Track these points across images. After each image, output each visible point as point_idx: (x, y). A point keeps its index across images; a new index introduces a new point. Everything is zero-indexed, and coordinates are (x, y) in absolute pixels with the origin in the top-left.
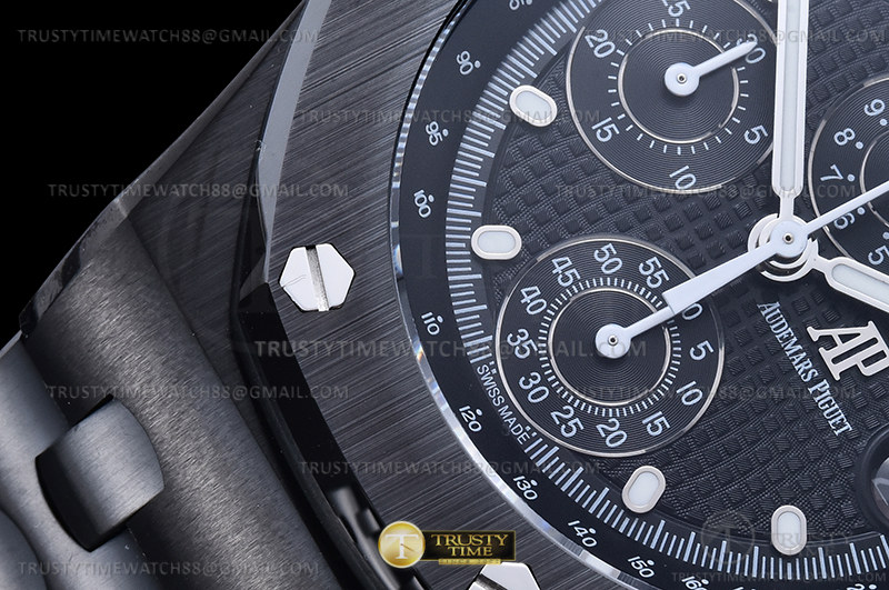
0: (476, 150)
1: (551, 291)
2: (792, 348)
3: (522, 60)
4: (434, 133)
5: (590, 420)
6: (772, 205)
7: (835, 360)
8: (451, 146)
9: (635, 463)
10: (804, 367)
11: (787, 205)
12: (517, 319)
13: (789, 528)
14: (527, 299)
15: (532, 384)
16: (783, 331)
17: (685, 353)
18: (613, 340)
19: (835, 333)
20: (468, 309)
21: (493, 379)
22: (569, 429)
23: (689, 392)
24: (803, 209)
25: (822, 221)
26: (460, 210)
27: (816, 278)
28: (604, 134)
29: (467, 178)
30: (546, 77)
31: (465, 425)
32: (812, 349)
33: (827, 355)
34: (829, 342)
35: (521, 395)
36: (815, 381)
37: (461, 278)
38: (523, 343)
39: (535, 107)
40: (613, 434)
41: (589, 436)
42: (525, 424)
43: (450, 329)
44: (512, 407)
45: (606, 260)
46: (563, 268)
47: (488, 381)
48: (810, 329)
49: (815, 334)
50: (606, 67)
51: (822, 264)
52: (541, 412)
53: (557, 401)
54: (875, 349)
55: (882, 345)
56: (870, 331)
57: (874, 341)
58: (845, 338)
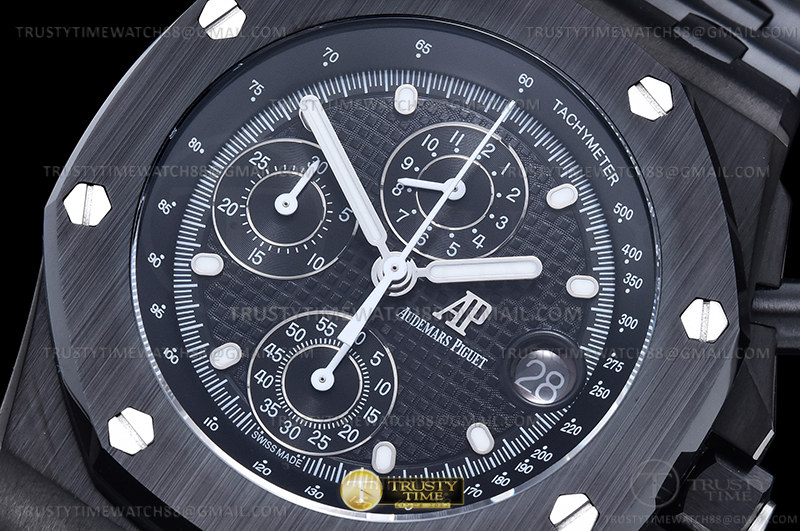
0: (186, 307)
1: (272, 368)
2: (429, 330)
3: (186, 241)
4: (157, 311)
5: (332, 433)
6: (374, 253)
7: (458, 324)
8: (171, 313)
9: (370, 446)
10: (441, 338)
11: (383, 249)
12: (260, 394)
13: (480, 438)
14: (260, 380)
15: (288, 428)
16: (418, 323)
17: (368, 364)
18: (323, 379)
19: (449, 308)
20: (228, 404)
21: (264, 436)
22: (323, 445)
23: (381, 387)
24: (395, 245)
25: (410, 246)
26: (196, 349)
27: (423, 283)
28: (257, 260)
29: (190, 328)
30: (207, 244)
31: (260, 474)
32: (440, 325)
33: (451, 324)
34: (449, 316)
35: (285, 438)
36: (452, 343)
37: (215, 387)
38: (270, 407)
39: (208, 265)
40: (349, 433)
41: (337, 443)
42: (295, 454)
43: (224, 421)
44: (283, 448)
45: (295, 334)
46: (273, 352)
47: (262, 440)
48: (434, 314)
49: (438, 315)
50: (239, 219)
51: (422, 272)
52: (301, 443)
53: (307, 431)
54: (478, 306)
55: (481, 302)
56: (470, 297)
57: (475, 302)
58: (457, 309)
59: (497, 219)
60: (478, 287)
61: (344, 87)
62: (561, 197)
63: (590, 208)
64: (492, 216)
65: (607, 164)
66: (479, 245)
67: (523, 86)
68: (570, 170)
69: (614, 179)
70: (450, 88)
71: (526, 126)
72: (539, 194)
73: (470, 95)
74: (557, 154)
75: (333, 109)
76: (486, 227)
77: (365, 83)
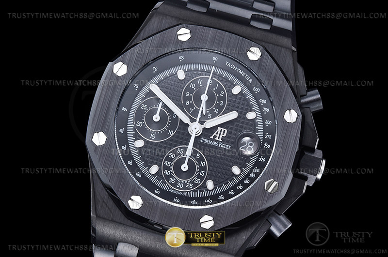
0: (137, 158)
1: (169, 169)
2: (210, 143)
3: (131, 138)
4: (130, 163)
5: (192, 182)
6: (188, 125)
7: (219, 138)
8: (134, 162)
9: (205, 183)
10: (215, 144)
11: (189, 123)
12: (168, 178)
13: (236, 170)
14: (166, 173)
15: (179, 185)
16: (207, 141)
17: (196, 159)
18: (185, 167)
19: (215, 134)
20: (159, 183)
21: (173, 190)
22: (191, 187)
23: (202, 164)
24: (193, 121)
25: (198, 120)
26: (144, 170)
27: (204, 129)
28: (153, 137)
29: (140, 164)
30: (137, 137)
31: (176, 203)
32: (213, 140)
33: (217, 139)
34: (215, 137)
35: (179, 188)
36: (218, 144)
37: (154, 180)
38: (172, 180)
39: (140, 144)
40: (198, 181)
41: (195, 185)
42: (184, 192)
43: (161, 189)
44: (180, 192)
45: (172, 156)
46: (167, 163)
47: (173, 191)
48: (211, 137)
49: (212, 137)
50: (143, 127)
51: (203, 126)
52: (185, 188)
53: (185, 184)
54: (223, 131)
55: (223, 129)
56: (219, 129)
57: (221, 130)
58: (217, 134)
59: (219, 103)
60: (221, 125)
61: (161, 76)
62: (236, 90)
63: (246, 91)
64: (218, 102)
65: (247, 77)
66: (217, 112)
67: (215, 60)
68: (236, 81)
69: (251, 81)
70: (193, 67)
71: (219, 71)
72: (229, 91)
73: (199, 67)
74: (231, 77)
75: (160, 84)
76: (217, 106)
77: (167, 73)
